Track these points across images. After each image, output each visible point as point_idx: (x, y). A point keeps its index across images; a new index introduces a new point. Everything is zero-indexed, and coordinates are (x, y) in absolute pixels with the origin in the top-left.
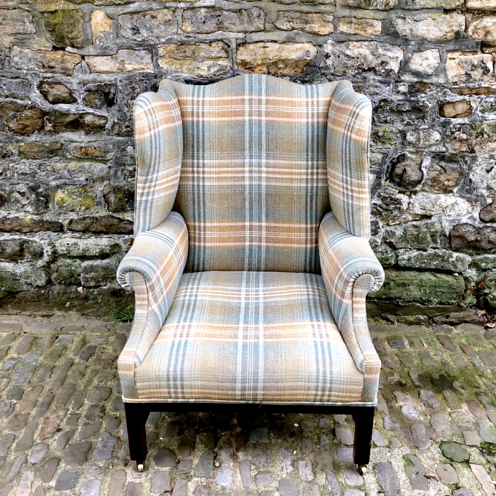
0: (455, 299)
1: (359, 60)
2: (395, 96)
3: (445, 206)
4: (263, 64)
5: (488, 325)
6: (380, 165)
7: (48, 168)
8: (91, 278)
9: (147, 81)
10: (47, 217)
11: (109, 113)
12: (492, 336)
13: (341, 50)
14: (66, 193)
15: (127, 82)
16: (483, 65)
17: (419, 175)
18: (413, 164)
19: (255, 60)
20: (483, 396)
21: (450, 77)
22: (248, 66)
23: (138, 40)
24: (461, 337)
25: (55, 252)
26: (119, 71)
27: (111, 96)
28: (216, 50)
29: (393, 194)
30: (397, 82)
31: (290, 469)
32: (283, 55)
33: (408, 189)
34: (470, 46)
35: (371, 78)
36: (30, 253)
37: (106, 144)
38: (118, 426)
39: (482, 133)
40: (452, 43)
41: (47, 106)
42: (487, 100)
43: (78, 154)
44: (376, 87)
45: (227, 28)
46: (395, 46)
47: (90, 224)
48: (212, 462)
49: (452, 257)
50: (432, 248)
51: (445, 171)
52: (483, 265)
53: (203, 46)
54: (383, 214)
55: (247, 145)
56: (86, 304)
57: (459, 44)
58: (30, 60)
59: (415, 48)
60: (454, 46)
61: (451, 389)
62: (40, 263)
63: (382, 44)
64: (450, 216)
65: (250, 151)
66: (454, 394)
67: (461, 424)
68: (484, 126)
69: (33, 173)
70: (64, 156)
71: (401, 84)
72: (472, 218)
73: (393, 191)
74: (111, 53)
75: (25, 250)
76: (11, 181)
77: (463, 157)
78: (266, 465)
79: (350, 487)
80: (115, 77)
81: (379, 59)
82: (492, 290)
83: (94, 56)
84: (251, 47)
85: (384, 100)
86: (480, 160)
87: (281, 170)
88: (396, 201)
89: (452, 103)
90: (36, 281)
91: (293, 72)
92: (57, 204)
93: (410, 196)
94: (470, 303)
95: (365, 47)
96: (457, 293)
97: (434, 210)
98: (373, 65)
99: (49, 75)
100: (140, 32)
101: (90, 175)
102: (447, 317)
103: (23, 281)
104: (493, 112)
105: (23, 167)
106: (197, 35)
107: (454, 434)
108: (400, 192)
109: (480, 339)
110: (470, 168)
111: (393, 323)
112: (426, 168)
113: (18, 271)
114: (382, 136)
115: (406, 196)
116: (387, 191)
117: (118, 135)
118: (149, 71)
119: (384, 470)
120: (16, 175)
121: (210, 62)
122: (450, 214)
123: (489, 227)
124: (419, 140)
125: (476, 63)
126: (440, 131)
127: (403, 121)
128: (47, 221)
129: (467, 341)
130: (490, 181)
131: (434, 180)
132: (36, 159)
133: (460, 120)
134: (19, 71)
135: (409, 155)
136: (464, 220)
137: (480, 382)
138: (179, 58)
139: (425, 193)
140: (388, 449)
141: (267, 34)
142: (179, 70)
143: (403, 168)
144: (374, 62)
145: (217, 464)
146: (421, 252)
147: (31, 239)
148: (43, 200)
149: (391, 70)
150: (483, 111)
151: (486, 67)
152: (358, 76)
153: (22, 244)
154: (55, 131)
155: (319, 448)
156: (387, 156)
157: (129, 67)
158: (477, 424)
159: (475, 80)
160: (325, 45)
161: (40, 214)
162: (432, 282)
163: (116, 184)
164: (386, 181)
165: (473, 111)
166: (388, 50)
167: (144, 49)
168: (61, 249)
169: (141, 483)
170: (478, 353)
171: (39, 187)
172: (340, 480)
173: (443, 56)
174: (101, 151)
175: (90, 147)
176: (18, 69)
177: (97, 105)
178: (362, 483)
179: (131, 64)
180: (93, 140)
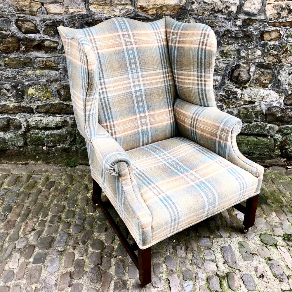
0: (268, 152)
1: (212, 5)
2: (234, 28)
3: (263, 96)
4: (153, 8)
5: (287, 167)
6: (225, 71)
7: (24, 74)
8: (51, 141)
9: (83, 19)
10: (23, 104)
11: (59, 39)
12: (290, 173)
14: (35, 89)
15: (70, 20)
16: (288, 8)
17: (248, 77)
18: (244, 70)
19: (149, 5)
20: (285, 208)
21: (268, 16)
22: (144, 10)
24: (272, 174)
25: (28, 126)
29: (232, 89)
30: (235, 19)
31: (172, 250)
32: (166, 2)
33: (241, 85)
35: (220, 17)
36: (13, 126)
37: (58, 59)
38: (69, 227)
39: (286, 51)
41: (21, 35)
42: (290, 29)
43: (41, 65)
44: (223, 22)
47: (50, 108)
49: (267, 127)
50: (255, 121)
51: (264, 74)
52: (285, 131)
54: (226, 101)
56: (48, 156)
58: (10, 6)
61: (266, 204)
62: (20, 132)
64: (266, 101)
66: (268, 207)
67: (272, 223)
68: (288, 46)
69: (14, 77)
70: (33, 67)
71: (238, 20)
72: (279, 103)
73: (232, 86)
74: (60, 1)
75: (11, 125)
77: (275, 66)
78: (157, 248)
79: (207, 260)
80: (63, 17)
81: (225, 5)
82: (290, 146)
83: (49, 3)
85: (228, 31)
86: (285, 67)
88: (234, 93)
89: (269, 32)
90: (17, 143)
91: (172, 13)
92: (29, 96)
93: (242, 90)
94: (277, 154)
96: (269, 148)
97: (257, 98)
98: (221, 8)
99: (22, 15)
101: (48, 78)
102: (263, 163)
103: (10, 143)
105: (8, 73)
107: (268, 230)
108: (236, 87)
109: (283, 175)
110: (279, 73)
112: (252, 72)
113: (7, 137)
114: (226, 53)
115: (240, 90)
116: (229, 87)
118: (83, 13)
119: (227, 250)
120: (3, 78)
121: (121, 7)
122: (266, 100)
123: (289, 108)
124: (248, 55)
125: (284, 6)
126: (261, 49)
127: (239, 43)
128: (23, 107)
129: (275, 176)
130: (290, 80)
131: (257, 80)
132: (15, 68)
133: (273, 43)
134: (3, 13)
135: (242, 65)
136: (275, 104)
137: (283, 199)
138: (102, 4)
139: (251, 88)
140: (229, 239)
142: (102, 12)
143: (239, 72)
144: (221, 6)
146: (249, 124)
147: (14, 118)
148: (21, 94)
149: (232, 11)
150: (287, 37)
151: (290, 9)
152: (211, 15)
153: (9, 120)
154: (27, 51)
155: (188, 239)
156: (229, 65)
157: (71, 11)
158: (281, 224)
159: (283, 17)
161: (19, 103)
162: (255, 142)
163: (65, 84)
164: (228, 80)
165: (281, 37)
168: (32, 124)
169: (83, 259)
170: (282, 183)
171: (18, 86)
172: (201, 256)
173: (264, 2)
174: (55, 63)
175: (48, 60)
176: (2, 12)
177: (52, 34)
178: (214, 258)
179: (72, 8)
180: (50, 56)
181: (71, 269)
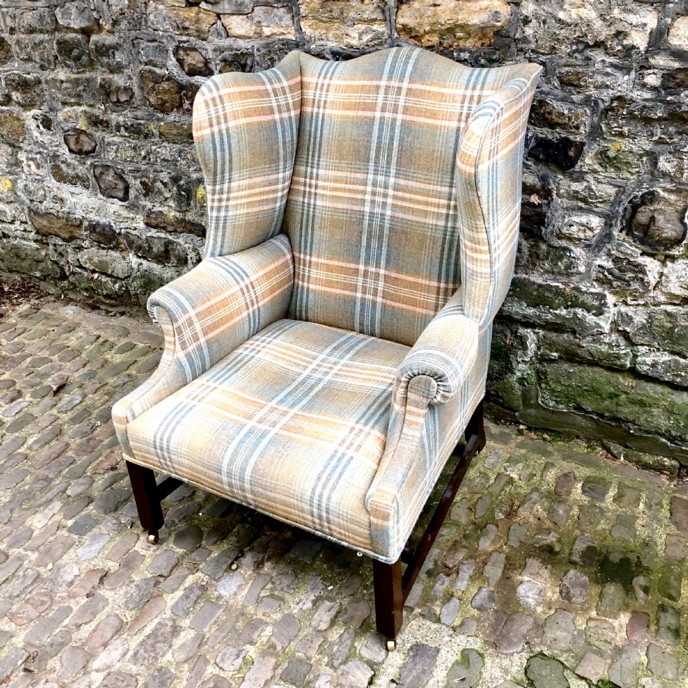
1: (577, 29)
2: (639, 93)
4: (432, 32)
6: (613, 204)
7: (189, 156)
9: (287, 51)
10: (190, 217)
13: (550, 10)
15: (264, 51)
17: (678, 230)
18: (669, 209)
19: (420, 24)
20: (668, 615)
22: (413, 34)
27: (247, 69)
28: (369, 8)
29: (632, 256)
30: (642, 67)
31: (309, 605)
32: (460, 17)
33: (658, 250)
35: (599, 60)
36: (175, 256)
41: (184, 79)
44: (607, 74)
46: (643, 5)
48: (230, 562)
53: (353, 2)
54: (615, 283)
55: (373, 154)
58: (164, 18)
59: (680, 8)
61: (624, 587)
65: (375, 163)
67: (593, 640)
69: (174, 160)
71: (650, 71)
73: (632, 250)
74: (246, 11)
75: (171, 253)
76: (155, 166)
78: (285, 589)
79: (361, 658)
80: (252, 43)
81: (612, 28)
83: (229, 14)
84: (416, 4)
85: (619, 98)
87: (413, 196)
88: (636, 266)
91: (478, 44)
92: (199, 202)
93: (663, 263)
95: (589, 7)
98: (602, 38)
99: (184, 38)
105: (164, 152)
107: (569, 650)
108: (645, 254)
111: (615, 457)
113: (165, 276)
114: (615, 158)
115: (656, 261)
116: (622, 249)
118: (290, 37)
119: (422, 656)
120: (159, 160)
121: (363, 27)
124: (680, 169)
127: (652, 135)
128: (189, 221)
132: (175, 143)
134: (155, 32)
135: (662, 193)
137: (685, 591)
138: (324, 19)
140: (451, 632)
142: (323, 37)
143: (650, 215)
144: (602, 30)
145: (234, 567)
146: (677, 358)
147: (176, 240)
148: (185, 197)
149: (633, 47)
152: (576, 55)
153: (168, 243)
155: (364, 595)
156: (624, 192)
157: (267, 31)
158: (620, 651)
160: (524, 3)
161: (183, 212)
164: (621, 231)
166: (630, 11)
167: (283, 7)
169: (145, 556)
171: (181, 179)
172: (356, 644)
176: (154, 30)
178: (381, 660)
179: (269, 26)
181: (113, 566)
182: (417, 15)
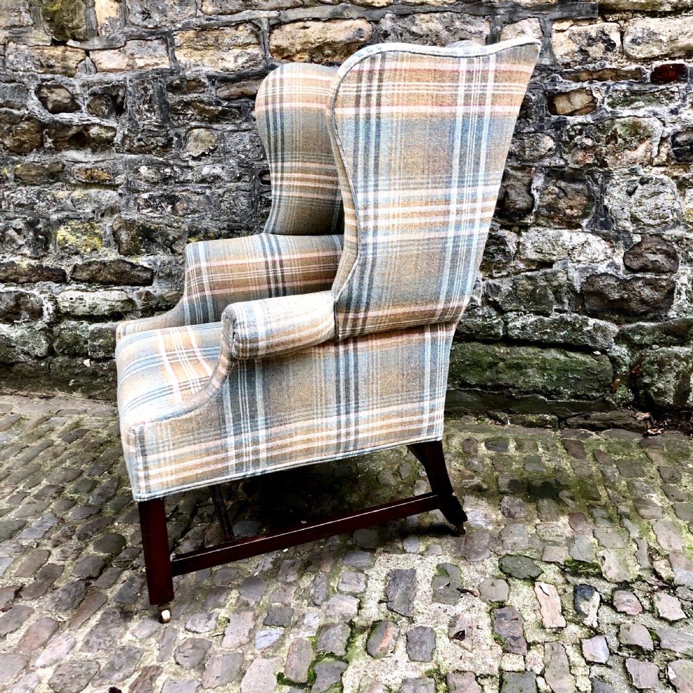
0: (597, 391)
1: (429, 38)
3: (571, 247)
4: (303, 50)
5: (649, 431)
7: (49, 197)
8: (100, 346)
9: (162, 80)
10: (48, 262)
11: (118, 123)
12: (649, 444)
13: (404, 26)
14: (70, 230)
15: (137, 81)
16: (604, 37)
17: (527, 200)
18: (518, 184)
19: (293, 45)
20: (598, 509)
21: (558, 57)
22: (285, 55)
23: (149, 26)
24: (600, 444)
25: (57, 311)
26: (129, 68)
27: (120, 100)
28: (243, 34)
29: (493, 230)
31: (269, 566)
32: (328, 36)
33: (513, 221)
34: (584, 12)
36: (27, 310)
37: (115, 164)
38: (69, 508)
39: (614, 137)
40: (557, 9)
41: (46, 116)
42: (617, 87)
43: (83, 178)
45: (256, 6)
46: (478, 18)
47: (97, 271)
49: (587, 325)
50: (556, 310)
51: (566, 194)
52: (637, 338)
53: (228, 30)
56: (94, 382)
57: (567, 9)
58: (26, 59)
59: (506, 18)
60: (560, 13)
61: (554, 500)
62: (40, 324)
63: (459, 16)
64: (579, 262)
66: (553, 504)
67: (547, 537)
68: (617, 126)
69: (30, 203)
70: (67, 182)
72: (612, 265)
73: (493, 225)
74: (119, 45)
75: (22, 307)
76: (7, 214)
77: (591, 173)
79: (342, 593)
80: (124, 75)
81: (456, 36)
82: (655, 379)
83: (99, 50)
84: (288, 28)
86: (617, 177)
88: (498, 239)
89: (567, 95)
90: (34, 349)
92: (59, 244)
93: (519, 234)
94: (623, 399)
95: (436, 21)
96: (599, 381)
97: (555, 253)
99: (49, 76)
100: (152, 15)
101: (97, 206)
102: (586, 418)
103: (18, 348)
104: (628, 105)
105: (19, 196)
106: (220, 16)
107: (530, 548)
108: (501, 228)
109: (630, 447)
110: (603, 191)
111: (503, 423)
112: (537, 190)
113: (14, 335)
115: (512, 233)
117: (130, 151)
118: (164, 66)
119: (401, 578)
120: (12, 206)
121: (237, 51)
122: (579, 259)
123: (638, 279)
124: (523, 149)
125: (594, 35)
126: (553, 135)
128: (47, 268)
129: (607, 447)
130: (634, 208)
131: (551, 207)
132: (35, 185)
133: (579, 119)
134: (15, 73)
136: (602, 268)
137: (603, 493)
138: (199, 47)
139: (540, 229)
140: (420, 556)
141: (307, 10)
142: (199, 63)
143: (504, 190)
144: (448, 39)
146: (541, 317)
147: (29, 292)
148: (42, 241)
150: (612, 105)
151: (610, 40)
153: (18, 297)
154: (57, 149)
157: (140, 63)
158: (571, 540)
159: (595, 59)
160: (382, 20)
161: (39, 259)
162: (560, 363)
163: (128, 217)
165: (598, 105)
166: (468, 23)
167: (157, 39)
168: (64, 305)
169: (64, 566)
170: (618, 462)
171: (38, 222)
172: (332, 584)
173: (546, 27)
174: (109, 173)
175: (96, 168)
176: (13, 71)
177: (103, 113)
178: (362, 590)
179: (142, 58)
180: (100, 159)
181: (28, 581)
182: (289, 36)
